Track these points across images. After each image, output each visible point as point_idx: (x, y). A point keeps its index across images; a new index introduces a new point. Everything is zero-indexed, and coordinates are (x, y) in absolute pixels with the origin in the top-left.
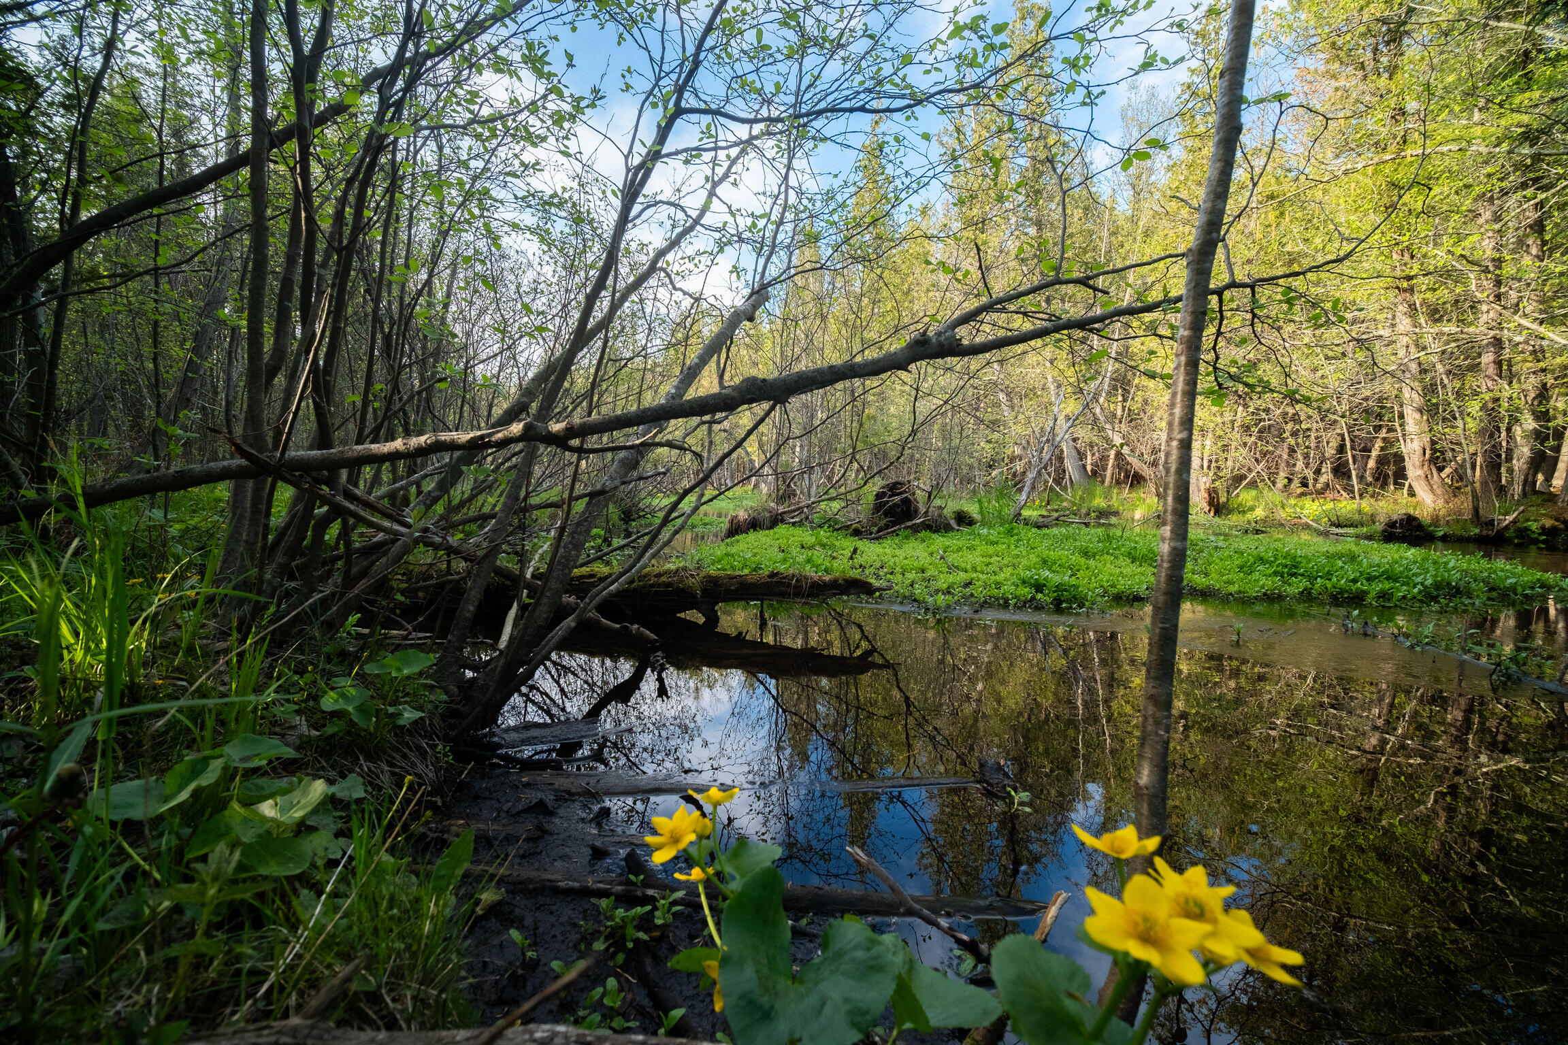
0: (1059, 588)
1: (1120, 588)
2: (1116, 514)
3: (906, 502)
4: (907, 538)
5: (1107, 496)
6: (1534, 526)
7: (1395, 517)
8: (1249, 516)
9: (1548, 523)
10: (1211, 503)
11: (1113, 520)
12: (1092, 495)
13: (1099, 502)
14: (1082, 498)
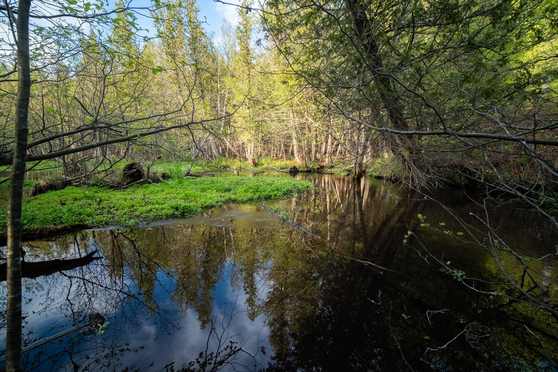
0: (184, 208)
1: (207, 204)
2: (229, 167)
3: (138, 171)
4: (138, 187)
5: (226, 161)
6: (315, 167)
7: (292, 167)
8: (263, 167)
9: (318, 166)
10: (253, 163)
11: (228, 169)
12: (222, 162)
13: (224, 163)
14: (218, 162)
